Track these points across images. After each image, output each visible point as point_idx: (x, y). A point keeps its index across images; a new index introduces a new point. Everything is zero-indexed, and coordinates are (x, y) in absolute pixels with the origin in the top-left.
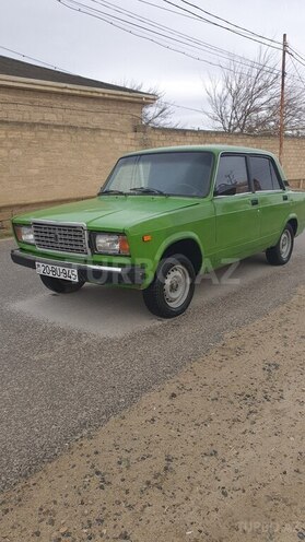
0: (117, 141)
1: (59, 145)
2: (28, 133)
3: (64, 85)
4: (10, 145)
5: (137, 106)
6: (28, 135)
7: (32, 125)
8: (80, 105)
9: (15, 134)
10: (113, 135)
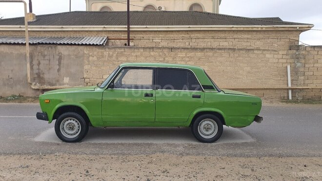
0: (268, 56)
1: (219, 59)
2: (200, 53)
3: (231, 26)
4: (187, 59)
5: (295, 33)
6: (199, 54)
7: (203, 49)
8: (246, 36)
9: (192, 54)
10: (265, 52)
